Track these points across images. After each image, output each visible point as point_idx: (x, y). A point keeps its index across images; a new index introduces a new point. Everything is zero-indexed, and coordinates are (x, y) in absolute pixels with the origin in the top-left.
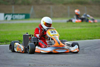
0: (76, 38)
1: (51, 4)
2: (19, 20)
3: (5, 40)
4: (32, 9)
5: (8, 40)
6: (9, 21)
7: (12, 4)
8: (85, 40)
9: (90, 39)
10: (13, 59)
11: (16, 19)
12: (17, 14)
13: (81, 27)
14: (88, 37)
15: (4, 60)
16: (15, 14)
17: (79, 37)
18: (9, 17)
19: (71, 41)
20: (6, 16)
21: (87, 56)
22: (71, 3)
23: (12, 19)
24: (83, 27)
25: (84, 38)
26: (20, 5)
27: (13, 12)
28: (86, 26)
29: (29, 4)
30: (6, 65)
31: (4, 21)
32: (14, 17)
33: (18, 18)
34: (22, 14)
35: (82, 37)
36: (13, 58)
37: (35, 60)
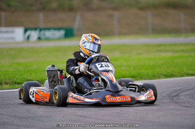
0: (165, 73)
1: (116, 9)
3: (26, 79)
4: (78, 18)
5: (31, 79)
6: (34, 42)
7: (39, 10)
8: (182, 76)
9: (192, 75)
10: (41, 116)
11: (47, 39)
12: (49, 29)
13: (173, 51)
14: (187, 72)
15: (24, 118)
16: (45, 29)
17: (170, 70)
18: (34, 35)
19: (155, 79)
20: (28, 33)
21: (185, 108)
22: (155, 7)
23: (39, 38)
24: (177, 52)
25: (179, 73)
26: (54, 10)
27: (42, 26)
28: (183, 51)
29: (71, 9)
30: (28, 127)
31: (23, 42)
32: (44, 34)
33: (52, 36)
34: (59, 29)
35: (175, 72)
36: (41, 113)
37: (85, 117)
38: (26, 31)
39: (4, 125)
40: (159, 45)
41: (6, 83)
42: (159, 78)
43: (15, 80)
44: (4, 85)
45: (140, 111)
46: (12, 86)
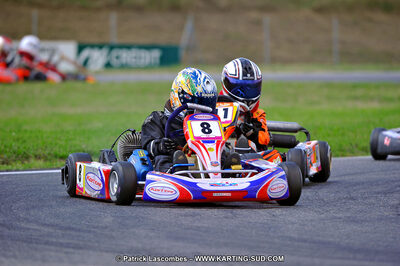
0: (363, 144)
2: (138, 68)
3: (78, 148)
4: (189, 25)
5: (89, 149)
6: (97, 73)
7: (110, 7)
10: (106, 227)
11: (124, 67)
12: (129, 47)
15: (73, 229)
16: (121, 47)
18: (98, 58)
20: (86, 53)
22: (350, 9)
23: (108, 65)
26: (139, 9)
27: (115, 40)
29: (175, 8)
30: (81, 248)
32: (117, 58)
33: (134, 60)
34: (149, 47)
36: (107, 220)
38: (81, 48)
39: (31, 242)
40: (355, 86)
41: (37, 157)
42: (353, 153)
43: (56, 150)
44: (32, 161)
45: (312, 220)
46: (48, 163)
